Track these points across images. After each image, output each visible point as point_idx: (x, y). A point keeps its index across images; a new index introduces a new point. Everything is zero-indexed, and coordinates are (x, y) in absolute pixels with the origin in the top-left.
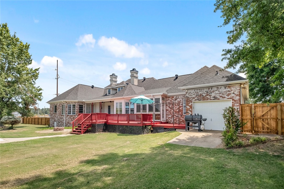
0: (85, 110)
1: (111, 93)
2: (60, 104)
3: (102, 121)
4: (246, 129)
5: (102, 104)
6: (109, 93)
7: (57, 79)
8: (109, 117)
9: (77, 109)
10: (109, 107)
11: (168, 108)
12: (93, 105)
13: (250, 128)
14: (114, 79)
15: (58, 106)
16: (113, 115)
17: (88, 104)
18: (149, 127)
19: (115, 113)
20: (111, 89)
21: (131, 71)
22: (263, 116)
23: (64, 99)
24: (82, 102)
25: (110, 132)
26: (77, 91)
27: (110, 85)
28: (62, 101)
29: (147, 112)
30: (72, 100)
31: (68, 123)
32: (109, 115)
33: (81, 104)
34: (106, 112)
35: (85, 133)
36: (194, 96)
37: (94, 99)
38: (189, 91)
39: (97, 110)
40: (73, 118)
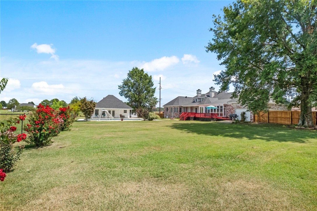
0: (183, 110)
1: (197, 101)
2: (170, 107)
3: (193, 116)
4: (256, 120)
5: (192, 108)
6: (196, 101)
7: (160, 89)
8: (196, 114)
9: (179, 110)
10: (196, 109)
11: (228, 110)
12: (187, 108)
13: (257, 120)
14: (199, 93)
15: (168, 108)
16: (199, 113)
17: (184, 108)
18: (215, 119)
19: (199, 112)
20: (197, 99)
21: (210, 88)
22: (262, 115)
23: (173, 105)
24: (181, 106)
25: (197, 120)
26: (178, 100)
27: (197, 96)
28: (172, 106)
29: (213, 113)
30: (176, 105)
31: (174, 116)
32: (196, 113)
33: (181, 107)
34: (194, 111)
35: (186, 120)
36: (235, 106)
37: (187, 105)
38: (233, 104)
39: (189, 111)
40: (177, 114)
